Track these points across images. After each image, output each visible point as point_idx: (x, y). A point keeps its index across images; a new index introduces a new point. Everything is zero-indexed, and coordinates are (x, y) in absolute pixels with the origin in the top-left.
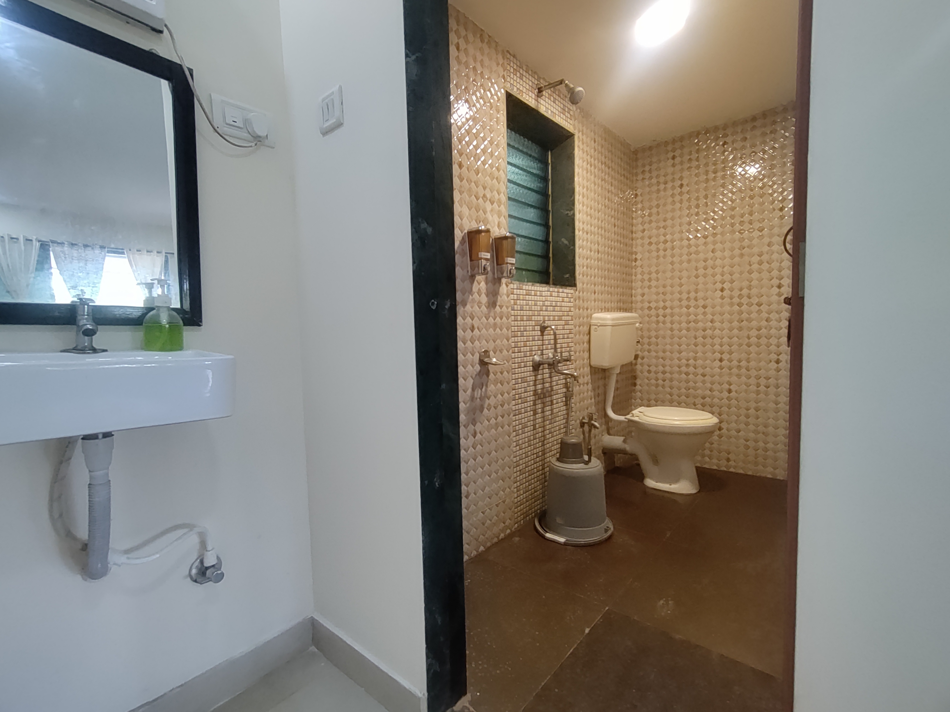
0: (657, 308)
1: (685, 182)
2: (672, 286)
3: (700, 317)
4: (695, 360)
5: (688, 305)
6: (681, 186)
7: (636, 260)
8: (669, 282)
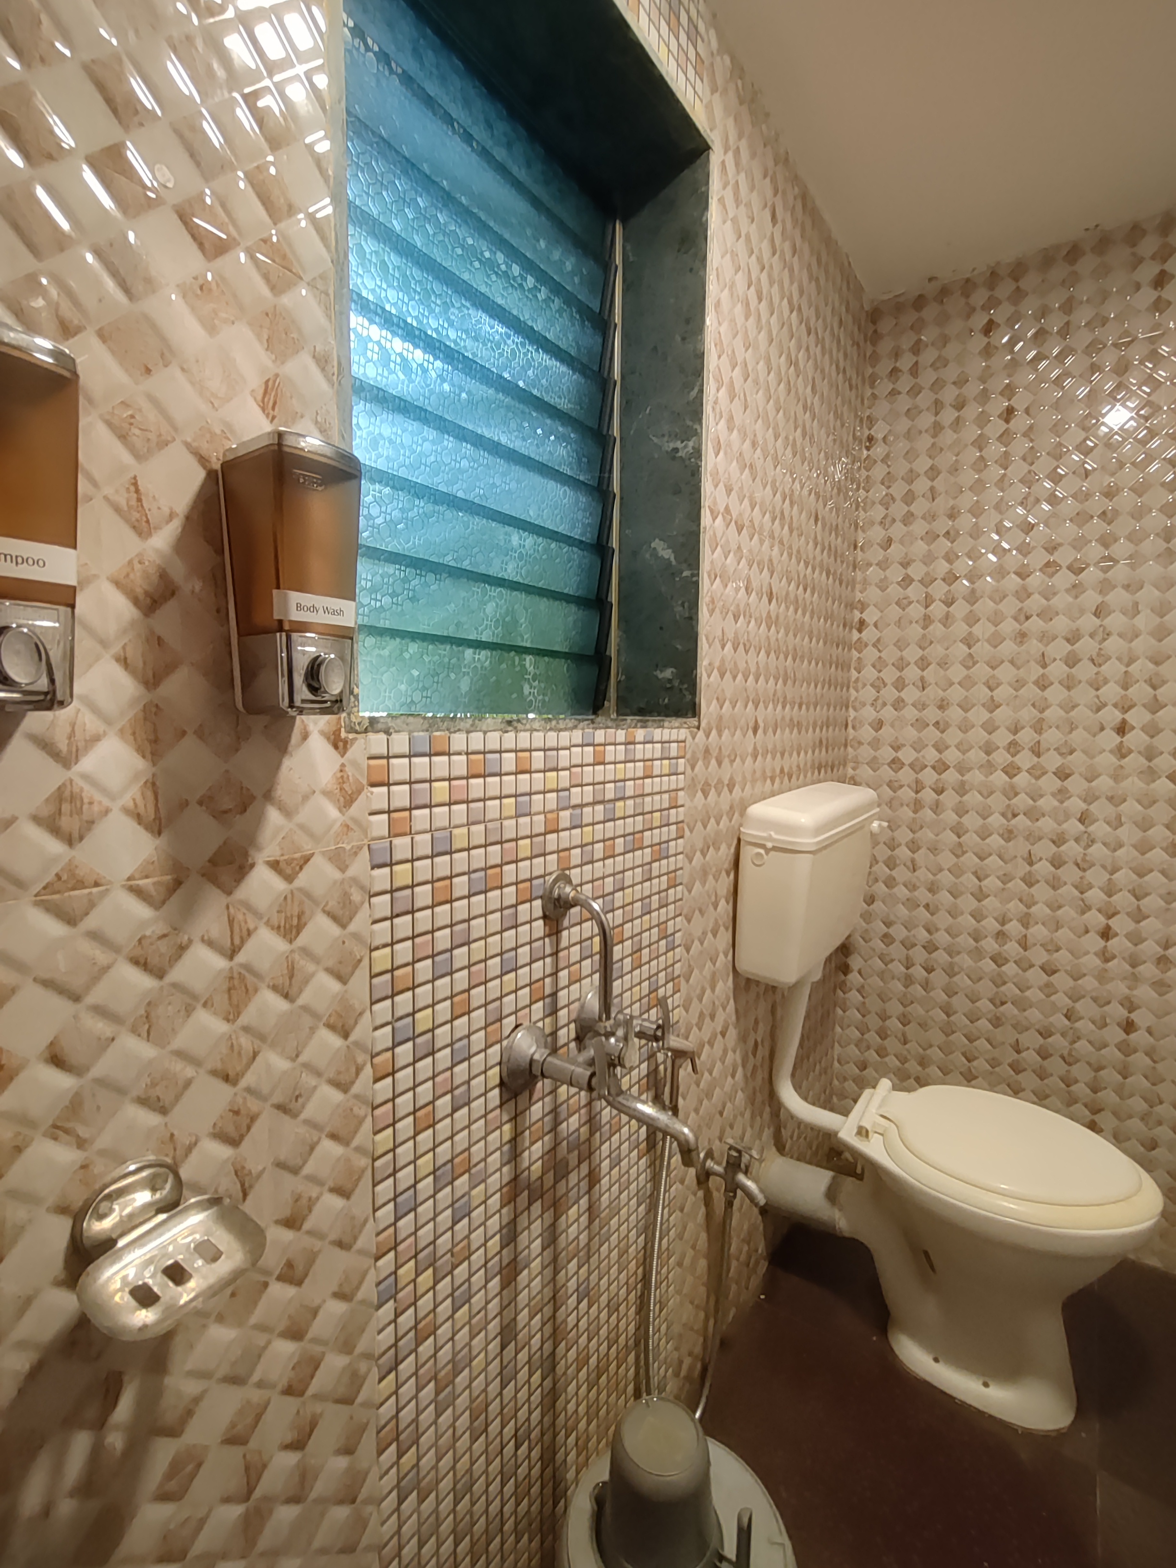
0: (917, 767)
1: (1020, 402)
2: (965, 707)
3: (1047, 803)
4: (1026, 926)
5: (1012, 765)
6: (1009, 413)
7: (862, 625)
8: (956, 694)
